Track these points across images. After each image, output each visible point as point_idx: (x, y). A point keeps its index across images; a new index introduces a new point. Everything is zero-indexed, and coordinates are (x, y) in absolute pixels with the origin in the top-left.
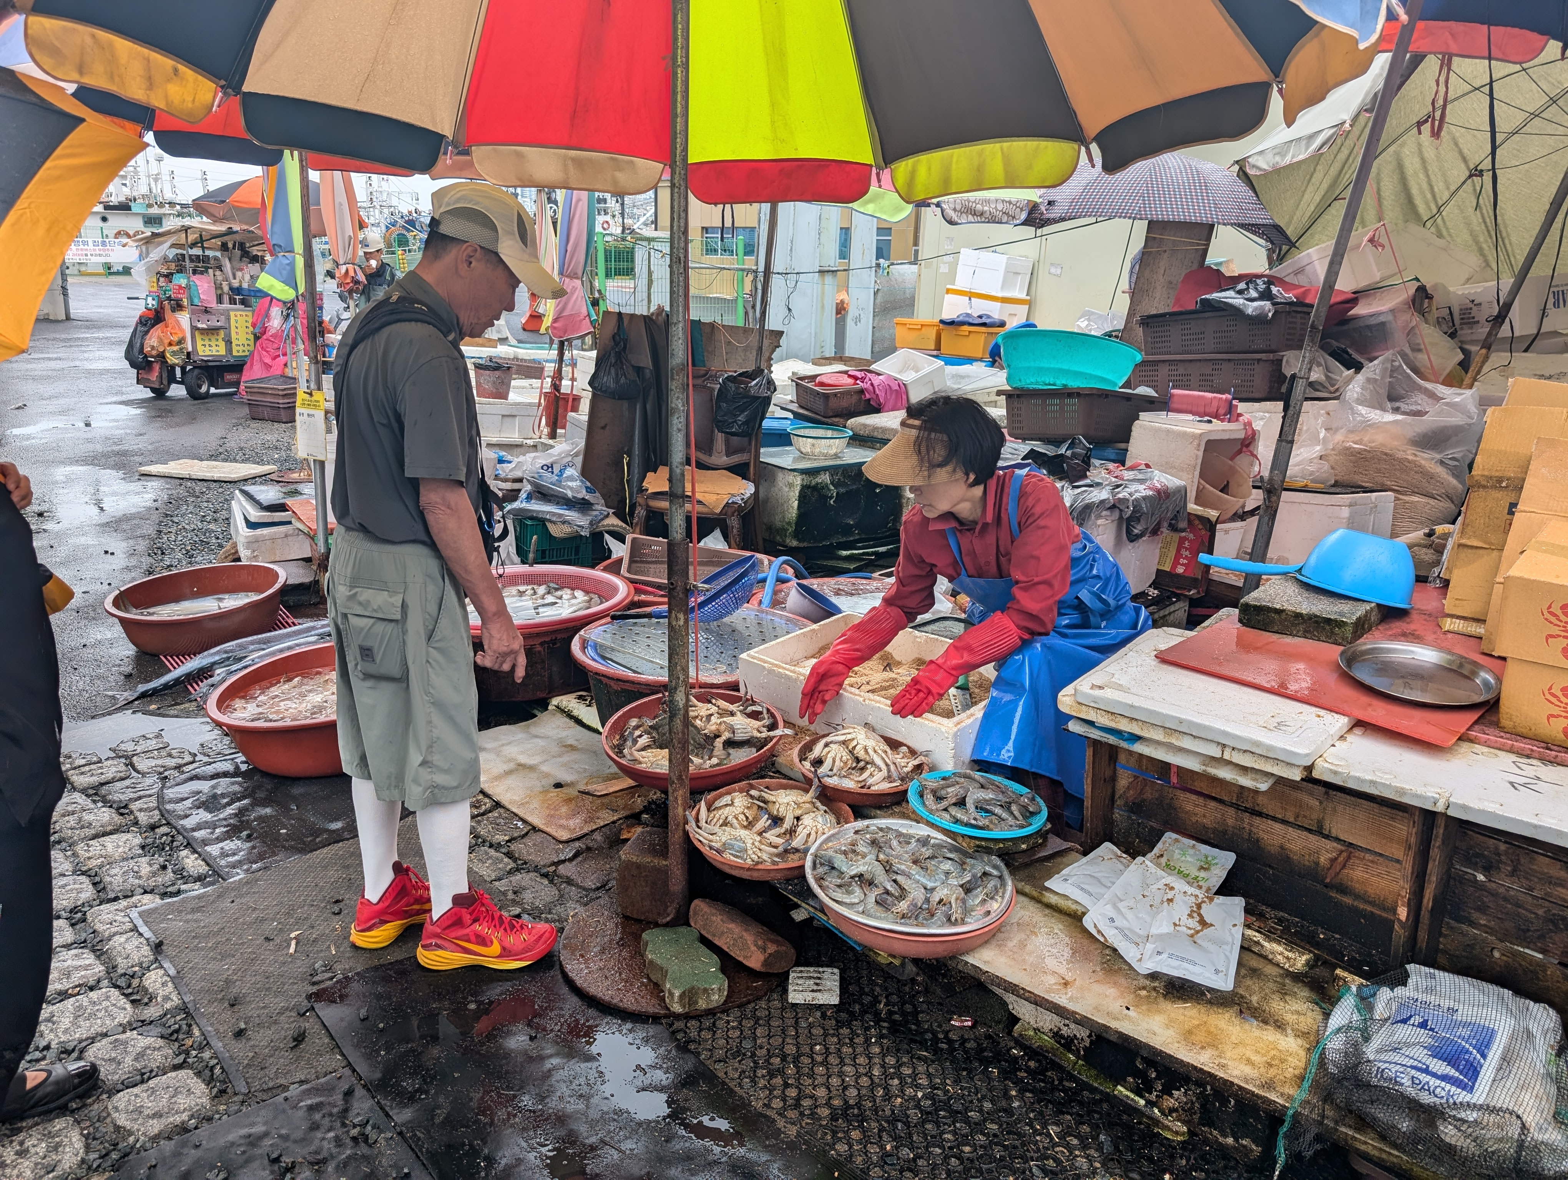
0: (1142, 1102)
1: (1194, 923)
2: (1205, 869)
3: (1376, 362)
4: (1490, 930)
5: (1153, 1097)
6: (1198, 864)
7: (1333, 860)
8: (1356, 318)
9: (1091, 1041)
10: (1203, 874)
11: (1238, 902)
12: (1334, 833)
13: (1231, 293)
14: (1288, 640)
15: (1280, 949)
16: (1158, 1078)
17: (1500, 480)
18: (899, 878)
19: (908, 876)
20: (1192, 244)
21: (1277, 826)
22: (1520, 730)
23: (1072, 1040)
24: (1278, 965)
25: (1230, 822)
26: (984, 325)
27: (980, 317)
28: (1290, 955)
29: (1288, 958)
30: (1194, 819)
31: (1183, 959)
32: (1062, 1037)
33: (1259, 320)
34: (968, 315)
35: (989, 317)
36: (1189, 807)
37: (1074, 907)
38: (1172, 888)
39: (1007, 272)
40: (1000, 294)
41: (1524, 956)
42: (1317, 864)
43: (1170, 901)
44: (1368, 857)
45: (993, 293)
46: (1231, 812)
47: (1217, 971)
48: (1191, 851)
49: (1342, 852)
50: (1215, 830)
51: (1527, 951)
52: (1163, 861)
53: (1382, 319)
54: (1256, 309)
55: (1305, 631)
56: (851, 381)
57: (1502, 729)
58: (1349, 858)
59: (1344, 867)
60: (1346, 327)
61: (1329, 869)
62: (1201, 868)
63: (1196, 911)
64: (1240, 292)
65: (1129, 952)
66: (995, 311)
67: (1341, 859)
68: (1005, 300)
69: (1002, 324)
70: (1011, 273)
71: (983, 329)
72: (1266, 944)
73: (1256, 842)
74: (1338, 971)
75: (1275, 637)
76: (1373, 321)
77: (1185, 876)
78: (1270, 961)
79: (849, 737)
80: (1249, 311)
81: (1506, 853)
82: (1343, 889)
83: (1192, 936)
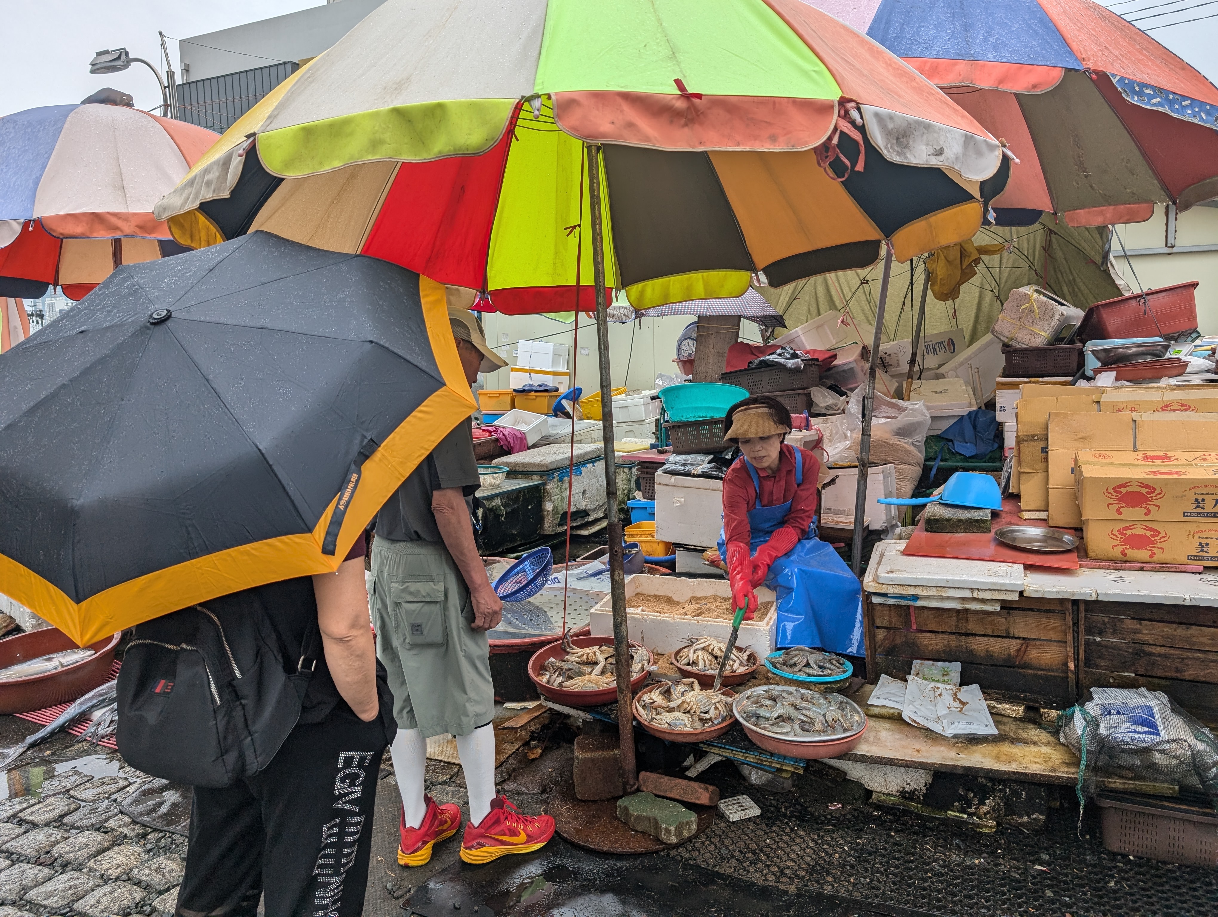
0: (965, 816)
1: (957, 704)
2: (946, 675)
3: (857, 390)
4: (1106, 668)
5: (973, 810)
6: (941, 673)
7: (1018, 650)
8: (835, 366)
9: (927, 789)
10: (946, 678)
11: (975, 687)
12: (1016, 635)
13: (774, 356)
14: (957, 535)
15: (1008, 706)
16: (974, 796)
17: (1033, 436)
18: (804, 712)
19: (808, 710)
20: (729, 329)
21: (982, 639)
22: (1099, 557)
23: (914, 792)
24: (1008, 716)
25: (953, 644)
26: (546, 391)
27: (540, 386)
28: (1014, 708)
29: (1014, 710)
30: (930, 648)
31: (966, 723)
32: (907, 792)
33: (796, 370)
34: (531, 385)
35: (546, 385)
36: (926, 642)
37: (892, 711)
38: (938, 688)
39: (554, 354)
40: (551, 370)
41: (1126, 677)
42: (1009, 655)
43: (940, 695)
44: (1038, 643)
45: (547, 370)
46: (953, 637)
47: (986, 725)
48: (933, 667)
49: (1022, 644)
50: (944, 651)
51: (1127, 674)
52: (921, 675)
53: (851, 366)
54: (793, 364)
55: (965, 529)
56: (487, 434)
57: (1090, 558)
58: (1027, 646)
59: (1025, 652)
60: (831, 372)
61: (1017, 656)
62: (944, 675)
63: (955, 698)
64: (780, 355)
65: (937, 728)
66: (550, 381)
67: (1023, 648)
68: (555, 374)
69: (557, 390)
70: (556, 355)
71: (546, 394)
72: (999, 706)
73: (971, 652)
74: (1042, 710)
75: (950, 535)
76: (846, 368)
77: (938, 681)
78: (1003, 715)
79: (707, 644)
80: (790, 365)
81: (1108, 623)
82: (1026, 666)
83: (960, 711)
